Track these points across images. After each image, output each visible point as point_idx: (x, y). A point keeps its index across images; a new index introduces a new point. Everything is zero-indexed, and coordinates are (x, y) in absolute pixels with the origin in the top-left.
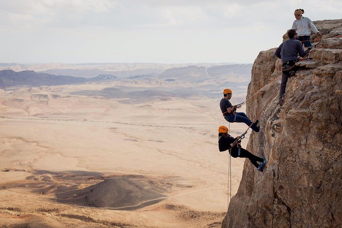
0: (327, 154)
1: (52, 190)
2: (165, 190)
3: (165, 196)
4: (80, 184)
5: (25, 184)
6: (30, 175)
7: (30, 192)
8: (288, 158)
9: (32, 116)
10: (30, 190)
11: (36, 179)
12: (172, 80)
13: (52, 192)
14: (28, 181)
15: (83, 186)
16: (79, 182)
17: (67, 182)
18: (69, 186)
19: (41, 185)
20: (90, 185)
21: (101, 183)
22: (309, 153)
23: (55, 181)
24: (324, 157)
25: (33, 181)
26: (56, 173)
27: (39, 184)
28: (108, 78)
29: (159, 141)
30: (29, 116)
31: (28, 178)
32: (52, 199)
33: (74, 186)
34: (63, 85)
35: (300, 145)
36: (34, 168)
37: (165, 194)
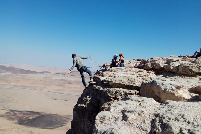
0: (91, 126)
1: (17, 119)
2: (66, 121)
3: (66, 124)
4: (30, 117)
5: (5, 116)
6: (7, 112)
7: (7, 119)
8: (76, 127)
9: (12, 86)
10: (7, 118)
11: (10, 114)
12: (73, 76)
13: (17, 120)
14: (6, 114)
15: (31, 118)
16: (29, 116)
17: (24, 115)
18: (24, 117)
19: (12, 116)
20: (34, 117)
21: (39, 117)
22: (84, 125)
23: (19, 115)
24: (90, 128)
25: (8, 114)
26: (19, 112)
27: (11, 116)
28: (47, 73)
29: (66, 100)
30: (10, 86)
31: (7, 113)
32: (16, 123)
33: (27, 117)
34: (27, 74)
35: (81, 121)
36: (10, 109)
37: (66, 123)
